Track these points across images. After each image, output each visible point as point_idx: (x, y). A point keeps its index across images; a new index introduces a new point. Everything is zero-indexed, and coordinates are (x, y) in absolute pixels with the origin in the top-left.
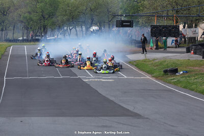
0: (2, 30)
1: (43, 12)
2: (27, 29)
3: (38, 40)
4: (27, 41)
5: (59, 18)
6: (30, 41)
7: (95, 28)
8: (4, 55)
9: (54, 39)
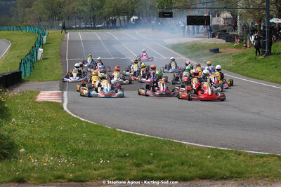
0: (59, 20)
1: (92, 5)
2: (80, 18)
3: (88, 28)
4: (80, 28)
5: (106, 10)
6: (83, 28)
7: (135, 17)
8: (63, 40)
9: (102, 27)
